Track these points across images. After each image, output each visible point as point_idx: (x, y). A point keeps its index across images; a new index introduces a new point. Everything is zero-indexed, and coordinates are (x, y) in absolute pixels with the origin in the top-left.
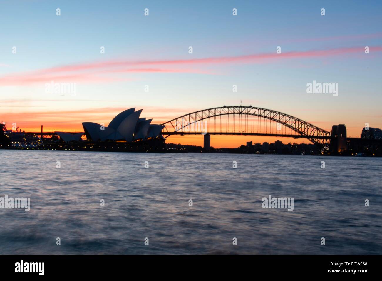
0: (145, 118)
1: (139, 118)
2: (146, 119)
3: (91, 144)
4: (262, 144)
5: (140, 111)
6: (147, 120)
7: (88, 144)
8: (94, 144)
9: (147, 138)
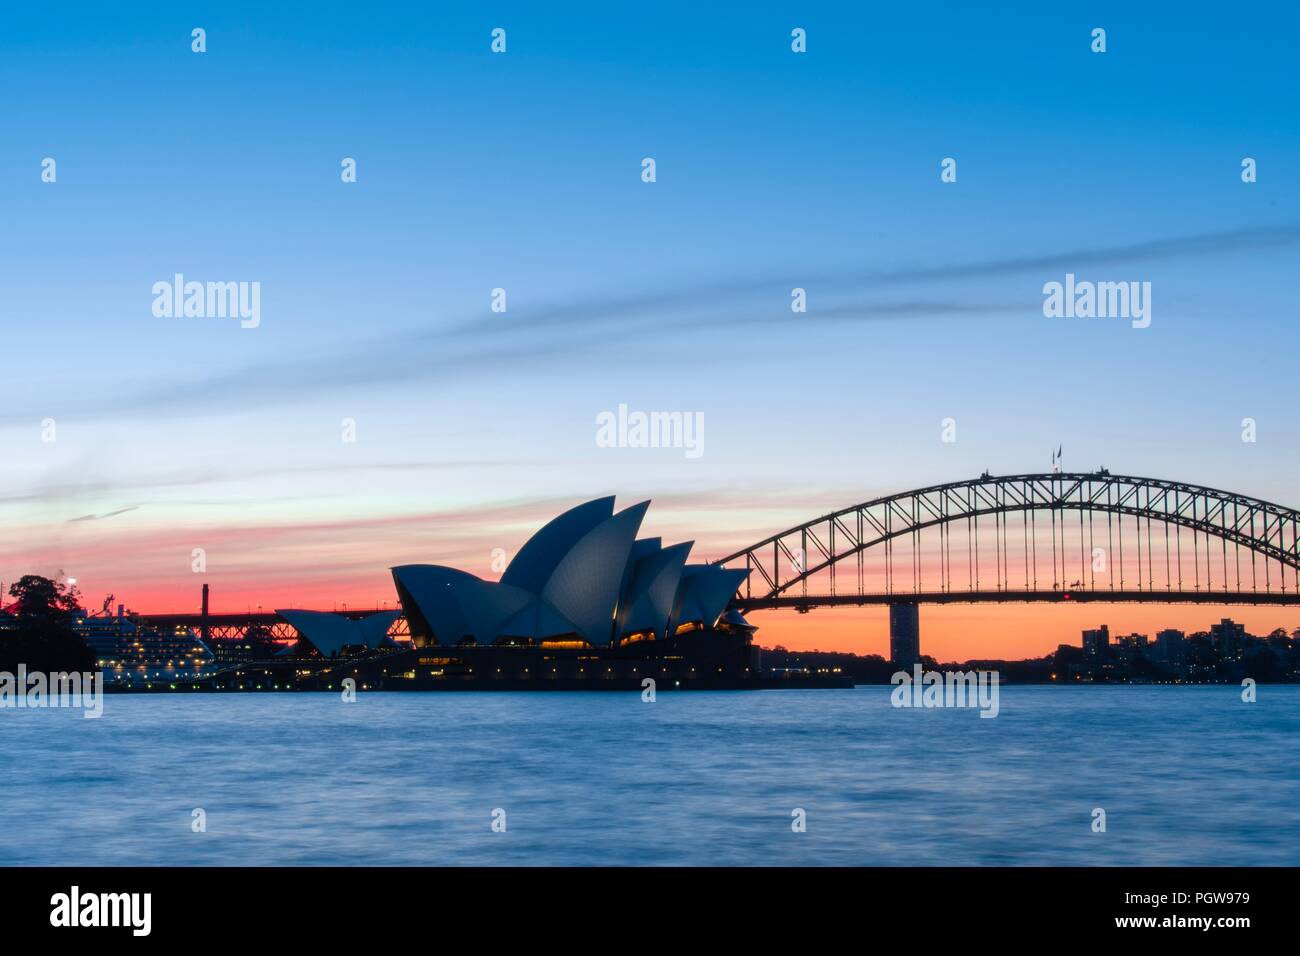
0: (658, 541)
1: (636, 539)
2: (664, 545)
3: (436, 660)
4: (1152, 638)
5: (638, 511)
6: (665, 549)
7: (422, 660)
8: (446, 661)
9: (671, 625)
